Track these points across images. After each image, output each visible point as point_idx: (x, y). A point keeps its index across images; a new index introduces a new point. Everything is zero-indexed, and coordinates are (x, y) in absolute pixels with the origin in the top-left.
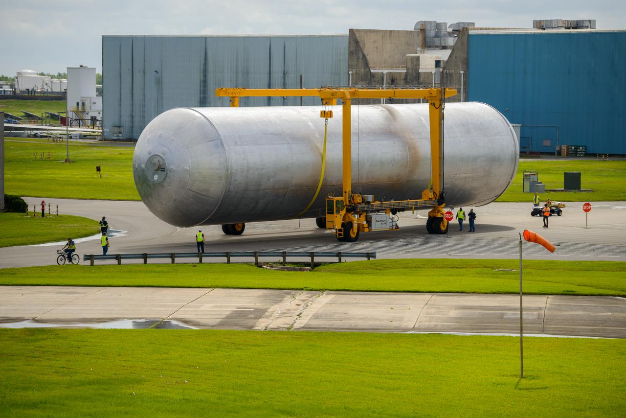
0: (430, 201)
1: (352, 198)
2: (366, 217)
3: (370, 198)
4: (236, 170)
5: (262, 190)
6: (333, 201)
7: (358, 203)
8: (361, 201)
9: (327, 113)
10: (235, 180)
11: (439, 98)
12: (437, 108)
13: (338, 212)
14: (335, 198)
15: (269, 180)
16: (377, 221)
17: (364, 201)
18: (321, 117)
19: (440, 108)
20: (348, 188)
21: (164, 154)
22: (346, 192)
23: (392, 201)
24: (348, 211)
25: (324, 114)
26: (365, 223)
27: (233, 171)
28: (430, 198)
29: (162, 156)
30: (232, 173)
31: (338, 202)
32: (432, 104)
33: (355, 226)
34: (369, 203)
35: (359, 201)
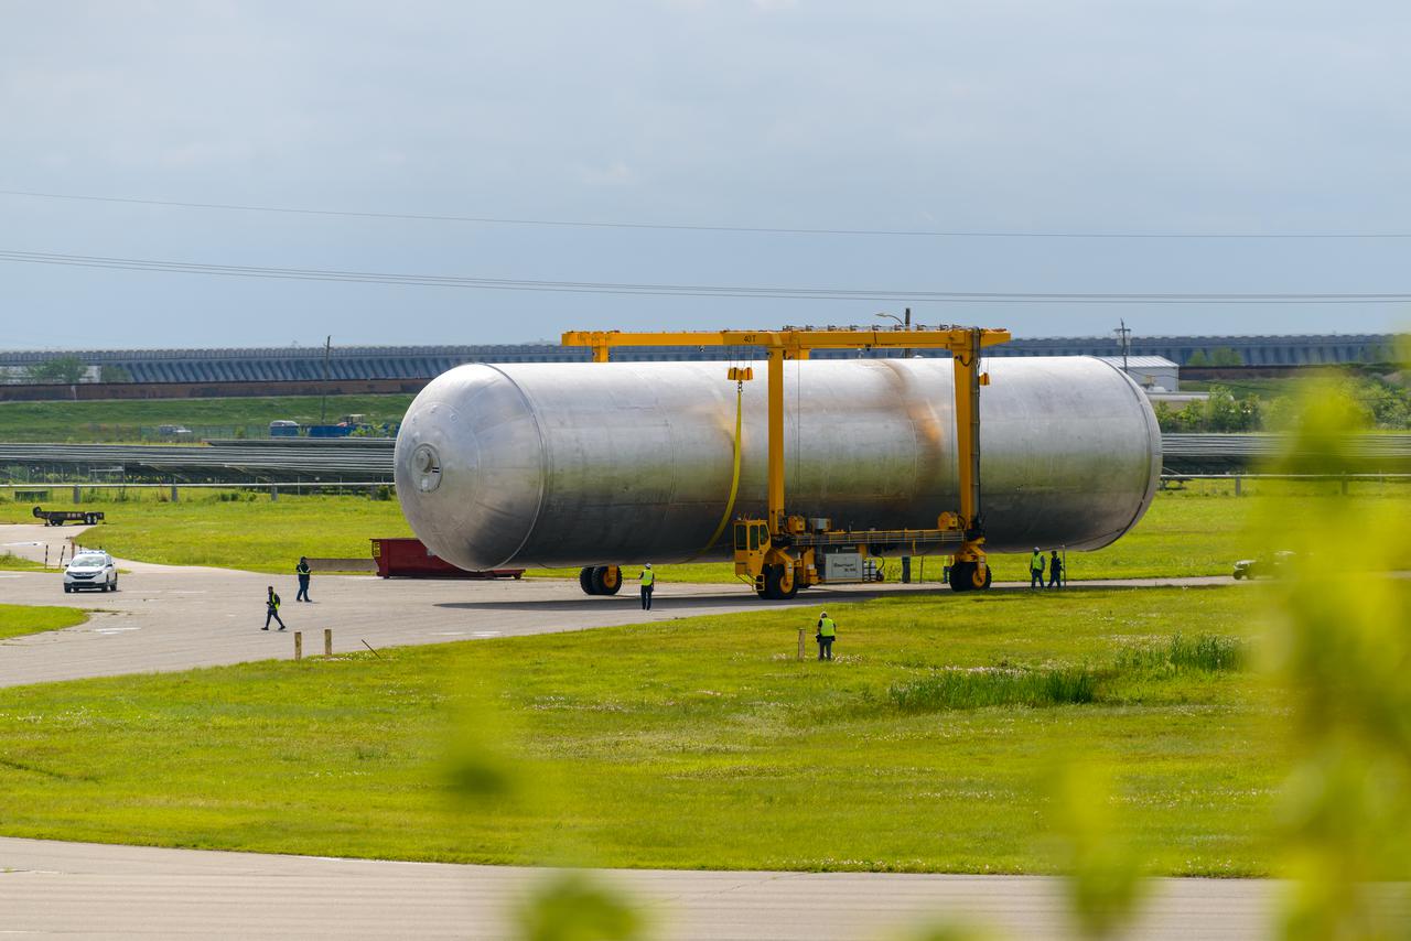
0: (952, 532)
1: (784, 521)
2: (815, 556)
3: (822, 524)
4: (562, 470)
5: (615, 505)
6: (745, 527)
7: (798, 532)
8: (803, 529)
9: (742, 372)
10: (560, 488)
11: (968, 347)
12: (966, 365)
13: (755, 546)
14: (749, 522)
15: (626, 488)
16: (836, 565)
17: (808, 528)
18: (729, 378)
19: (973, 364)
20: (778, 504)
21: (438, 443)
22: (773, 512)
23: (873, 531)
24: (776, 545)
25: (734, 374)
26: (812, 567)
27: (556, 472)
28: (950, 528)
29: (436, 446)
30: (553, 475)
31: (754, 528)
32: (959, 358)
33: (790, 572)
34: (820, 532)
35: (799, 529)
